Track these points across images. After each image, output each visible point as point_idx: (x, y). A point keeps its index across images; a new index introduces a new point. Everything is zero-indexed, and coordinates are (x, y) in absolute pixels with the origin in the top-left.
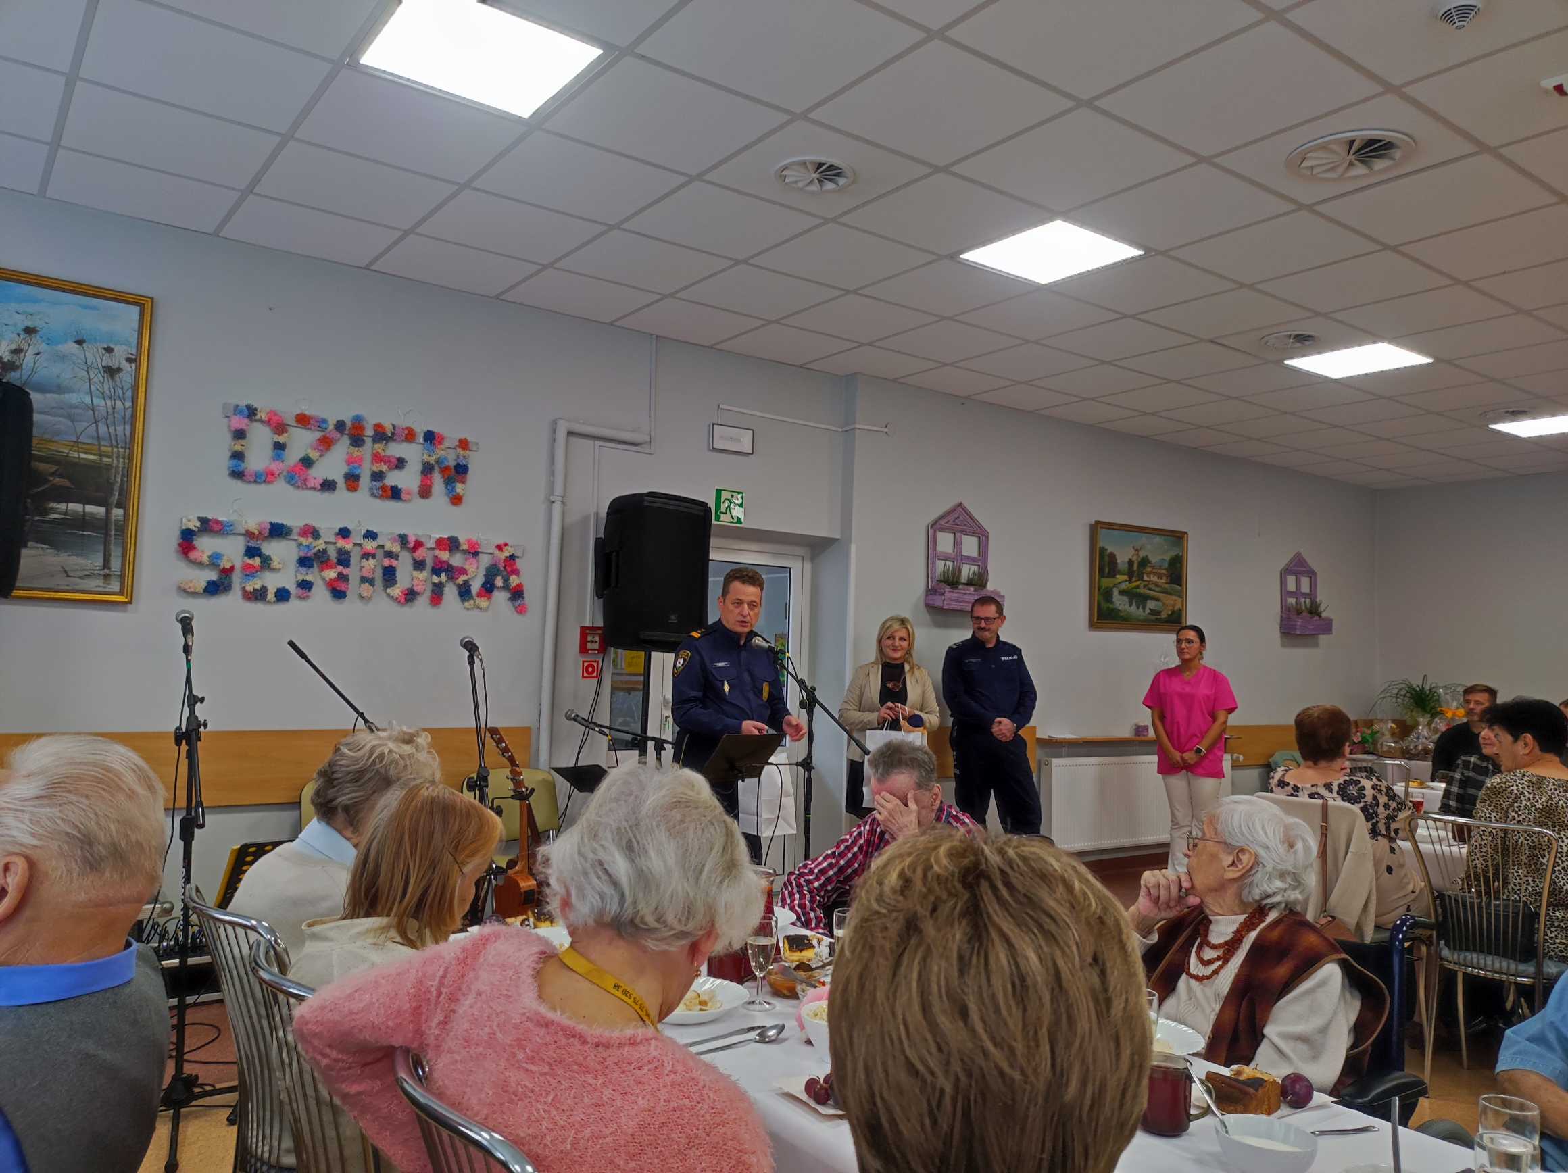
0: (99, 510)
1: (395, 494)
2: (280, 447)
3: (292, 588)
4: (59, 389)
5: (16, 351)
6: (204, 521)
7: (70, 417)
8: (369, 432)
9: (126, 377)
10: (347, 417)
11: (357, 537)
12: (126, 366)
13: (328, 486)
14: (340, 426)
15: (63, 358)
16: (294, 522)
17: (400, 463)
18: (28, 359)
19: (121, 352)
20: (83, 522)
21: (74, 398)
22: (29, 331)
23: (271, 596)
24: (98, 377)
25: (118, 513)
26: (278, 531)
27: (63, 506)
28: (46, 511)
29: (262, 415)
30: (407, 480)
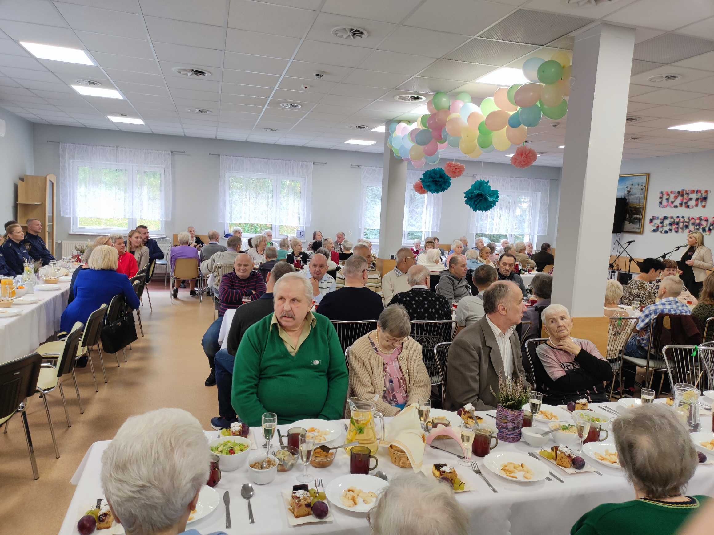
0: (638, 216)
1: (688, 207)
2: (667, 199)
3: (668, 230)
4: (635, 194)
5: (630, 189)
6: (653, 217)
7: (636, 199)
8: (685, 193)
9: (644, 190)
10: (680, 190)
11: (680, 218)
12: (644, 188)
13: (676, 207)
14: (679, 192)
15: (636, 188)
16: (669, 216)
17: (691, 199)
18: (632, 190)
19: (644, 185)
20: (636, 219)
21: (637, 196)
22: (632, 185)
23: (663, 232)
24: (640, 191)
25: (641, 216)
26: (665, 218)
27: (634, 216)
28: (632, 217)
29: (664, 193)
30: (692, 203)
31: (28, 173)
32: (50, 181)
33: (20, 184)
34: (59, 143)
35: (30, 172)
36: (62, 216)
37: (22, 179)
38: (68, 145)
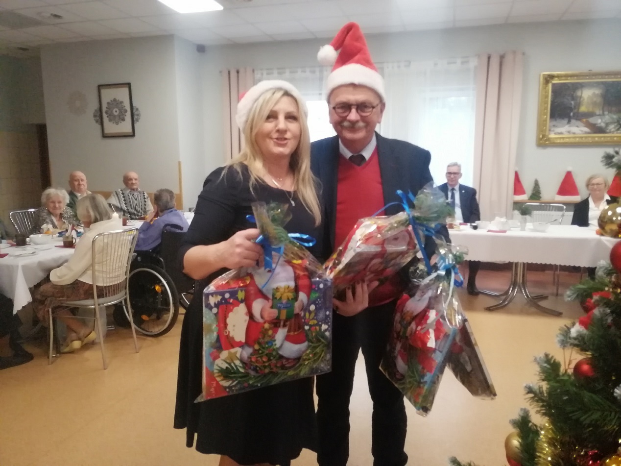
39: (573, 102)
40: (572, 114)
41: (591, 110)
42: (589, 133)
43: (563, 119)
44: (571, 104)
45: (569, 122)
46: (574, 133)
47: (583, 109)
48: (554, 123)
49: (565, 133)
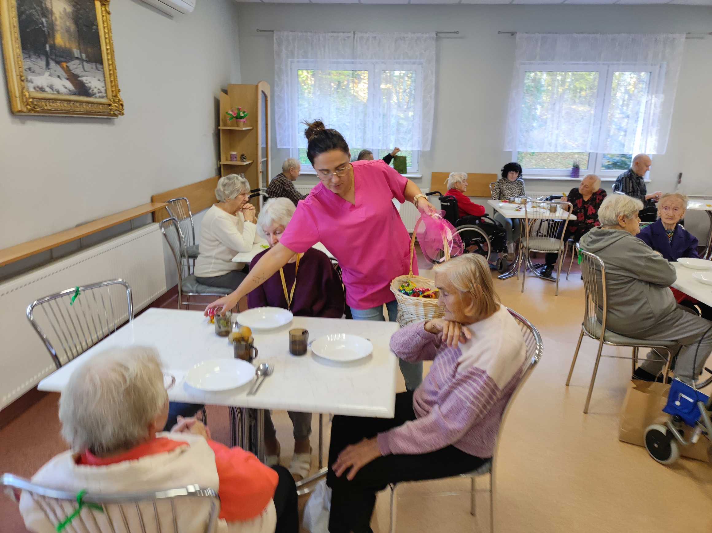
31: (233, 82)
32: (263, 92)
33: (224, 99)
34: (273, 31)
35: (236, 79)
36: (279, 147)
37: (225, 92)
38: (286, 33)
39: (44, 20)
40: (48, 48)
41: (68, 45)
42: (75, 94)
43: (39, 56)
44: (42, 23)
45: (48, 64)
46: (58, 92)
47: (60, 40)
48: (28, 63)
49: (47, 89)
